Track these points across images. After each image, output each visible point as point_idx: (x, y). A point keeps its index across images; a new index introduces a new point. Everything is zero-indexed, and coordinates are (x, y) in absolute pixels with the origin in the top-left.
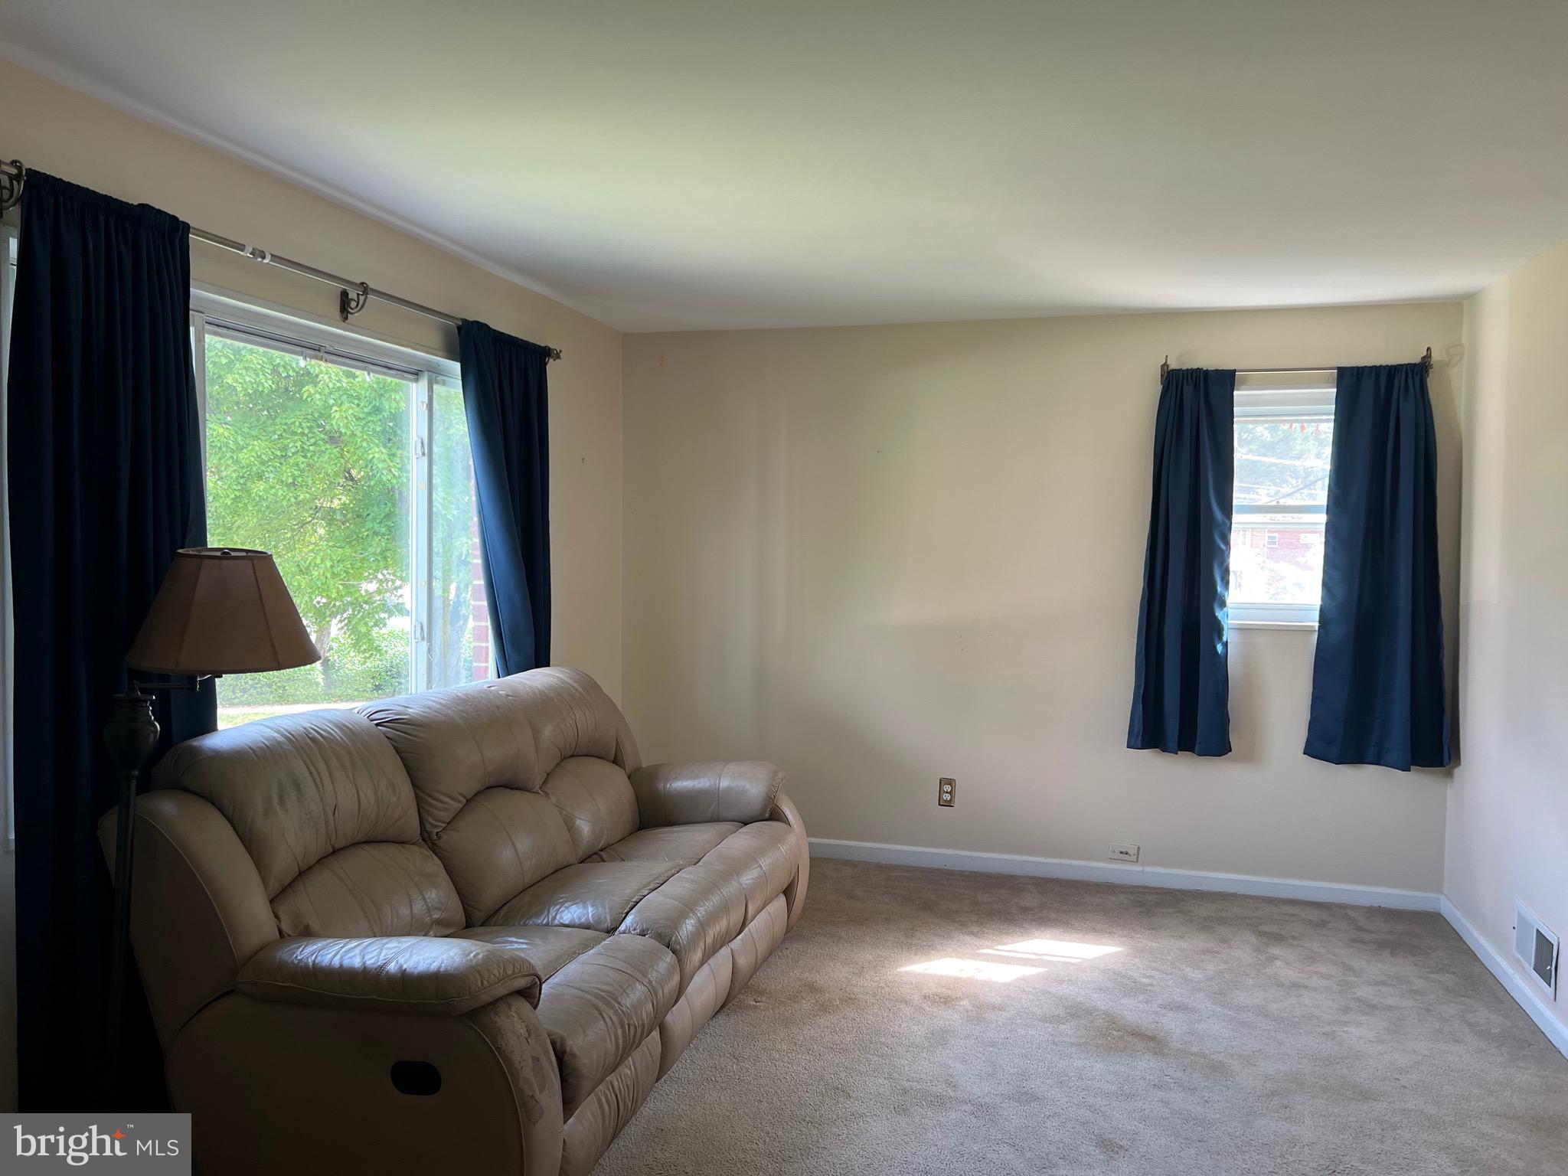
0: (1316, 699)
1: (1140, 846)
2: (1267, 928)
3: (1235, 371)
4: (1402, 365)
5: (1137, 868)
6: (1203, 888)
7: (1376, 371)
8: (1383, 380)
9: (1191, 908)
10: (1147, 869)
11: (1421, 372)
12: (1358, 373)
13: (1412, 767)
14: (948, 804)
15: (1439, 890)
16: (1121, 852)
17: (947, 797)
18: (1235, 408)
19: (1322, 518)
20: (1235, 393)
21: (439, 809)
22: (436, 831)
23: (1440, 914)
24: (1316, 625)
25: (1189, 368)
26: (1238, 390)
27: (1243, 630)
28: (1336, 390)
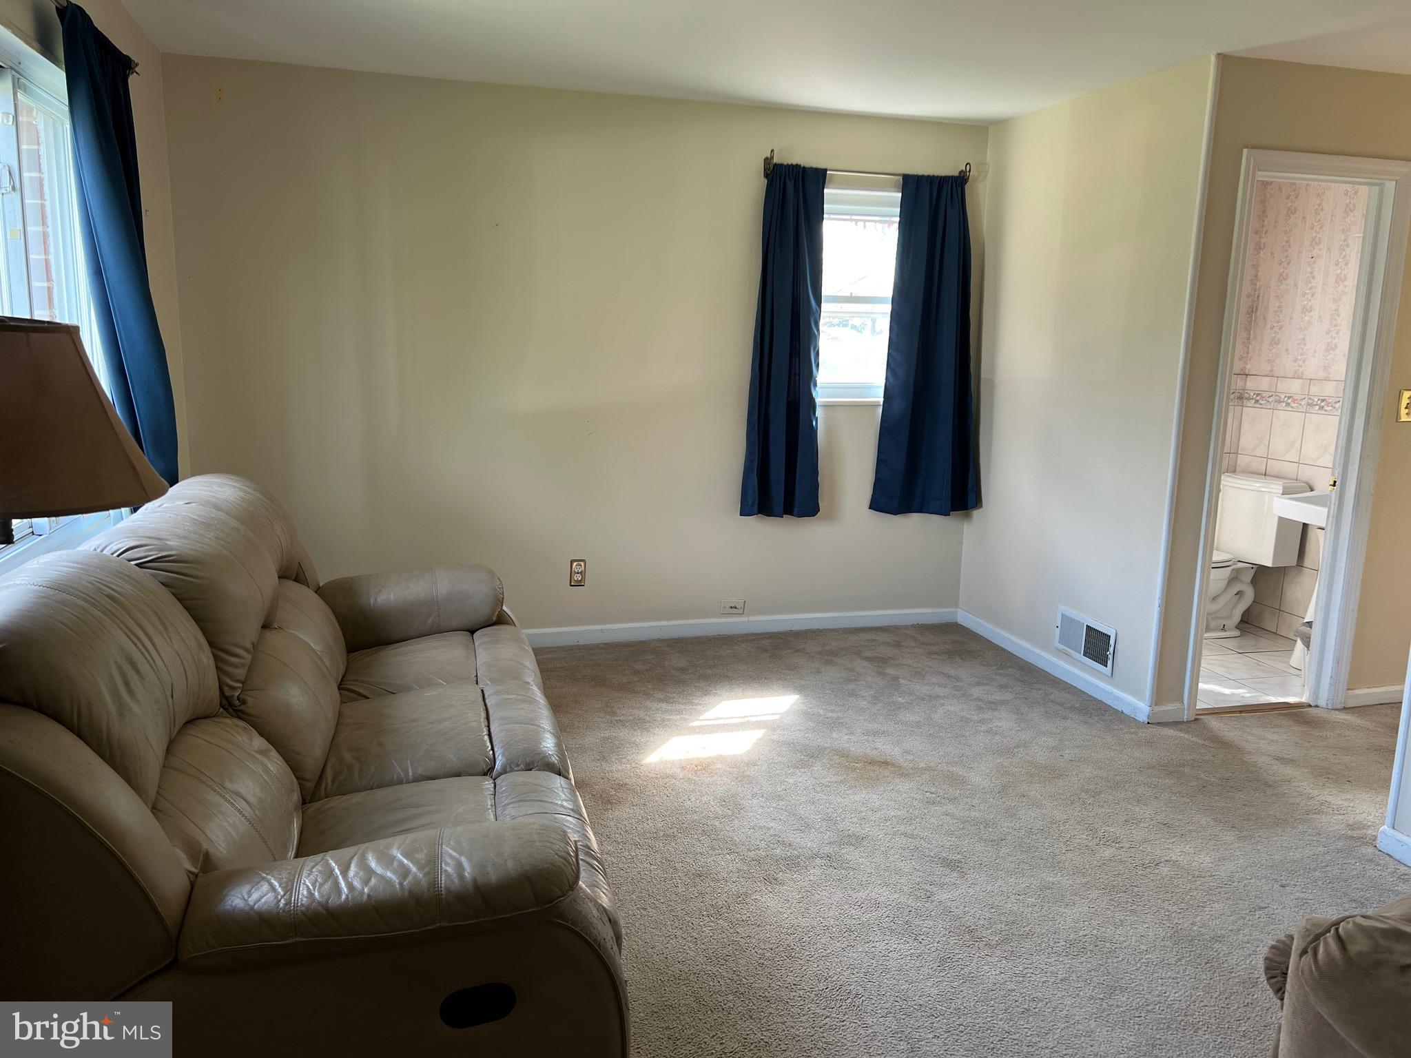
0: (881, 462)
1: (746, 600)
2: (869, 654)
3: (826, 170)
4: (949, 177)
5: (744, 619)
6: (796, 628)
7: (931, 179)
8: (935, 188)
9: (803, 646)
10: (752, 618)
11: (962, 185)
12: (918, 179)
13: (951, 512)
14: (579, 584)
15: (956, 605)
16: (731, 608)
17: (578, 577)
18: (825, 206)
19: (888, 308)
20: (826, 191)
21: (236, 667)
22: (237, 694)
23: (957, 623)
24: (881, 400)
25: (790, 164)
26: (827, 188)
27: (827, 406)
28: (900, 195)
